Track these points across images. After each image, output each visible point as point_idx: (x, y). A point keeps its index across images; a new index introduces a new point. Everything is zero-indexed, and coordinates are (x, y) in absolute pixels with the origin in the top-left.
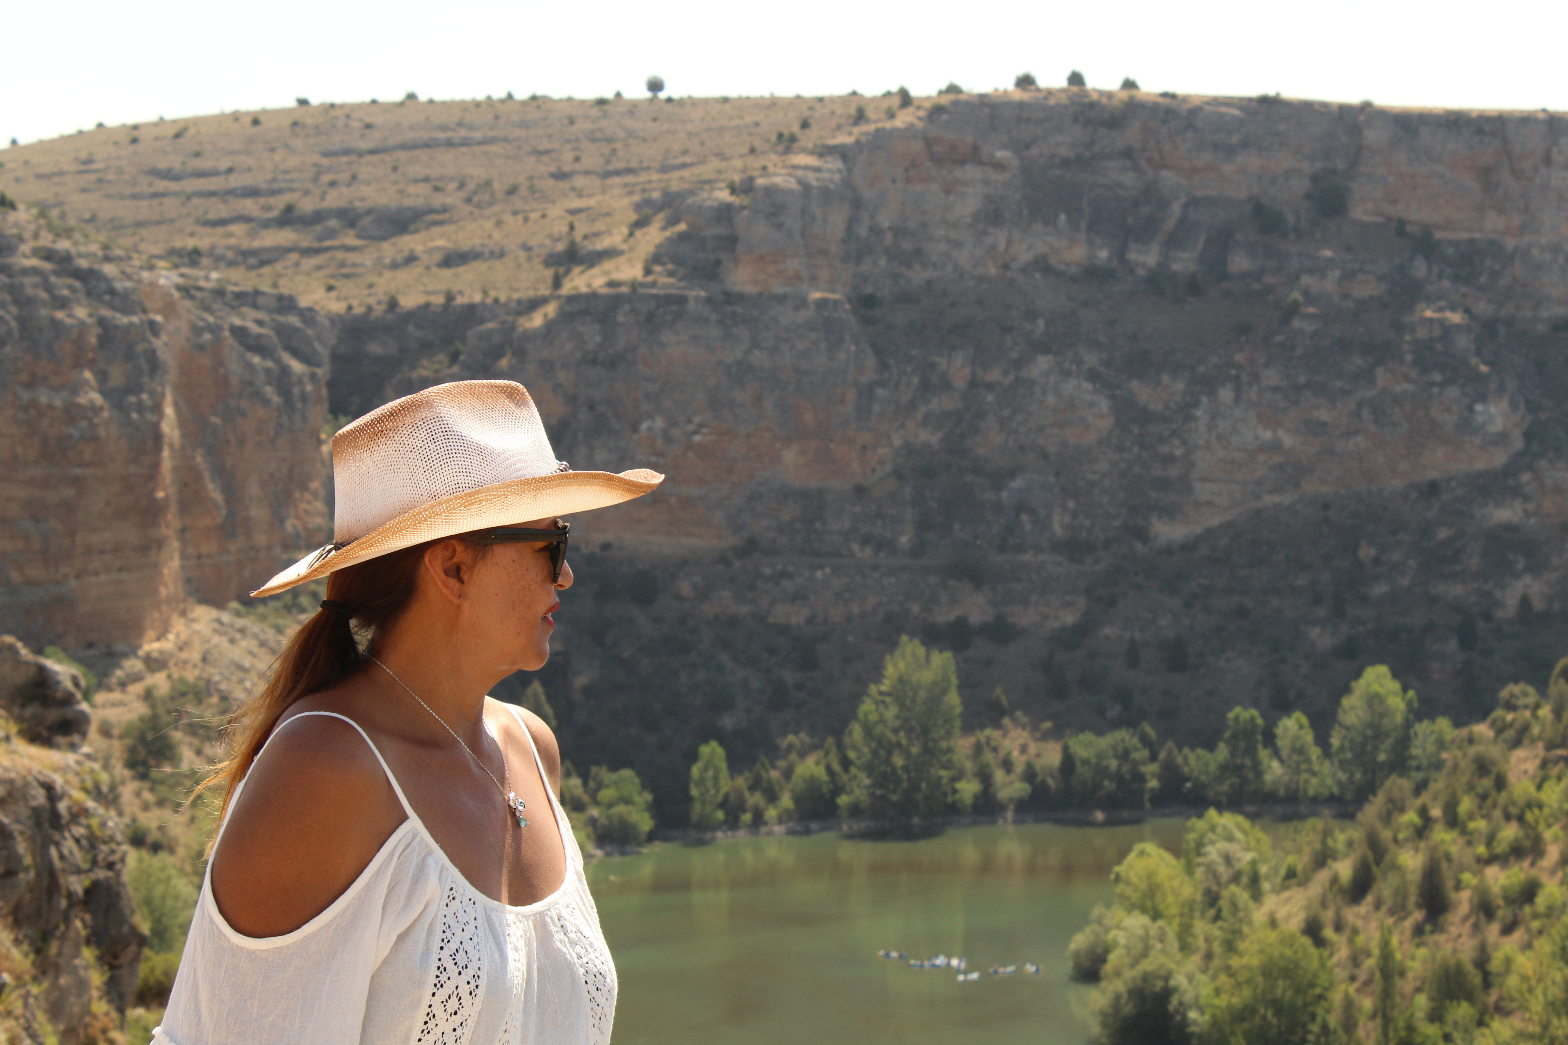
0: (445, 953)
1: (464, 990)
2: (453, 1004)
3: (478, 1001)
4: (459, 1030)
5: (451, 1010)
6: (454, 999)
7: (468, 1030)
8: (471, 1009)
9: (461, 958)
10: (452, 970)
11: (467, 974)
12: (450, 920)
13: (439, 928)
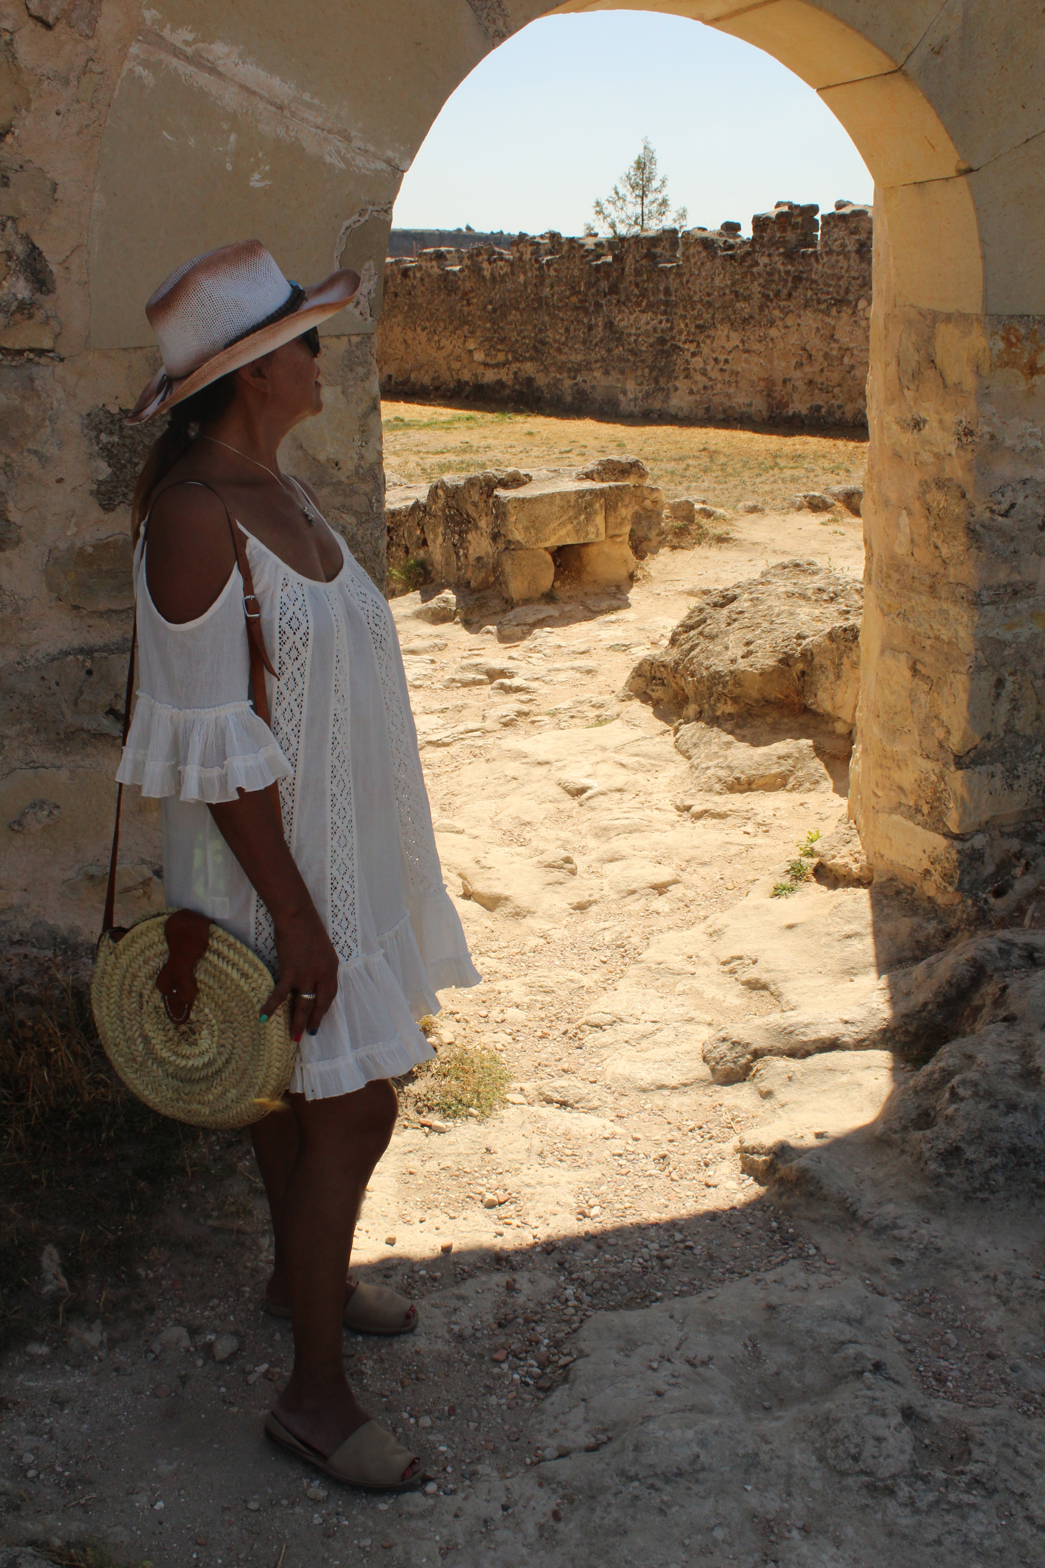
0: (283, 623)
1: (299, 645)
2: (294, 654)
3: (310, 648)
4: (302, 670)
5: (293, 657)
6: (294, 650)
7: (308, 667)
8: (307, 654)
9: (295, 624)
10: (289, 632)
11: (300, 634)
12: (286, 599)
13: (278, 605)
